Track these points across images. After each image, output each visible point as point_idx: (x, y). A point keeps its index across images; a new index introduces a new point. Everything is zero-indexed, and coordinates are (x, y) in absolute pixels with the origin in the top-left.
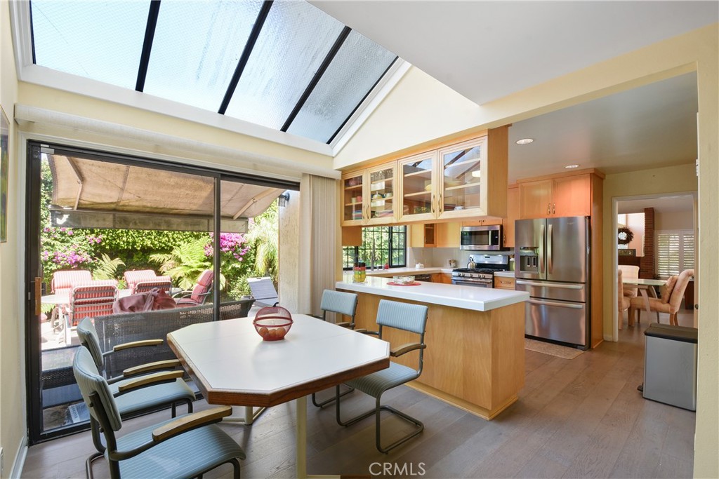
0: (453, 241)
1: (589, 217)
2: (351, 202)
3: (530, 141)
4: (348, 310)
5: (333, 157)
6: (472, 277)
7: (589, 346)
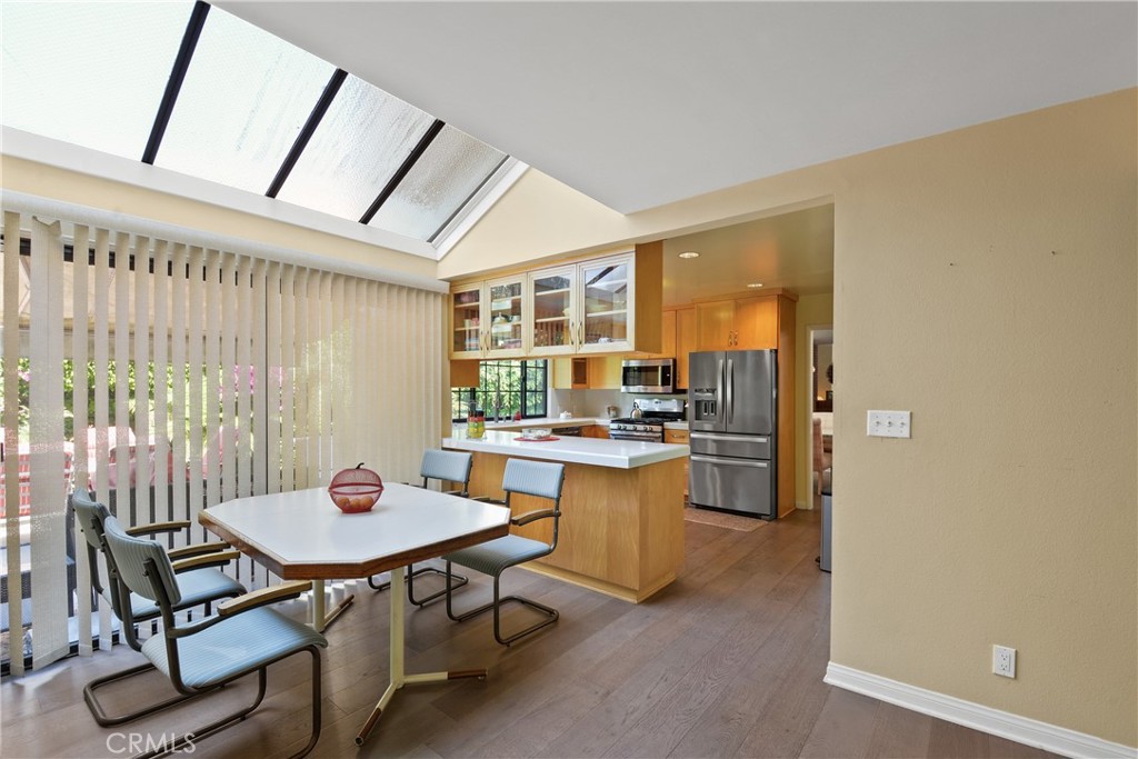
0: (613, 381)
1: (776, 351)
2: (464, 326)
3: (695, 255)
4: (459, 474)
5: (437, 262)
6: (635, 430)
7: (775, 516)
